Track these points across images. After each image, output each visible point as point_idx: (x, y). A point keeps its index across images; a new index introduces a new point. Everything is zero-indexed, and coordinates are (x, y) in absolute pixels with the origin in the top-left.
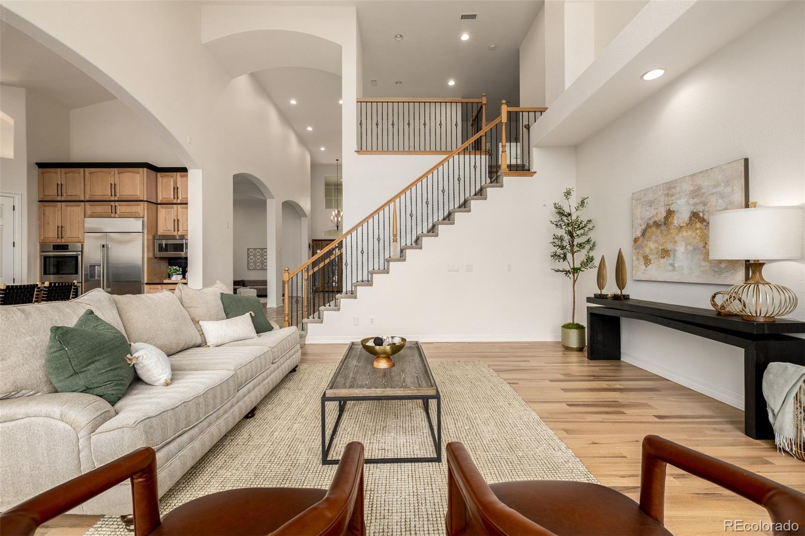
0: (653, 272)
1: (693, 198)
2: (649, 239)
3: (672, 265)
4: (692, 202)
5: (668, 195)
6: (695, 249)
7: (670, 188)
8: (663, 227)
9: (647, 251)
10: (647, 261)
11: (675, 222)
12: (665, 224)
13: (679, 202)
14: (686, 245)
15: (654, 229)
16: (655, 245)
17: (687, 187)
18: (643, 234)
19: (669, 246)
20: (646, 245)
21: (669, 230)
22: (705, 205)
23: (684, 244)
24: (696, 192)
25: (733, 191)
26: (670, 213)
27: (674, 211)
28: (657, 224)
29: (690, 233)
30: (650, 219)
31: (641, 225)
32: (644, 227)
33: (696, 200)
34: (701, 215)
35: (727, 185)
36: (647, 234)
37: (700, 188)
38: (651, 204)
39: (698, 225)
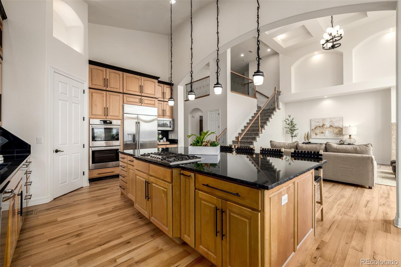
0: (318, 136)
1: (331, 122)
2: (317, 129)
3: (325, 135)
4: (330, 123)
5: (323, 121)
6: (331, 132)
7: (324, 120)
8: (321, 127)
9: (316, 132)
10: (316, 134)
11: (325, 127)
12: (322, 127)
13: (326, 123)
14: (329, 131)
15: (319, 127)
16: (319, 131)
17: (329, 120)
18: (315, 128)
19: (324, 131)
20: (316, 131)
21: (323, 128)
22: (333, 124)
23: (328, 131)
24: (331, 121)
25: (340, 122)
26: (323, 125)
27: (325, 124)
28: (320, 127)
29: (329, 129)
30: (317, 125)
31: (314, 126)
32: (315, 127)
33: (331, 123)
34: (333, 126)
35: (339, 121)
36: (317, 128)
37: (332, 121)
38: (318, 122)
39: (332, 128)
